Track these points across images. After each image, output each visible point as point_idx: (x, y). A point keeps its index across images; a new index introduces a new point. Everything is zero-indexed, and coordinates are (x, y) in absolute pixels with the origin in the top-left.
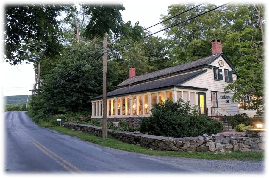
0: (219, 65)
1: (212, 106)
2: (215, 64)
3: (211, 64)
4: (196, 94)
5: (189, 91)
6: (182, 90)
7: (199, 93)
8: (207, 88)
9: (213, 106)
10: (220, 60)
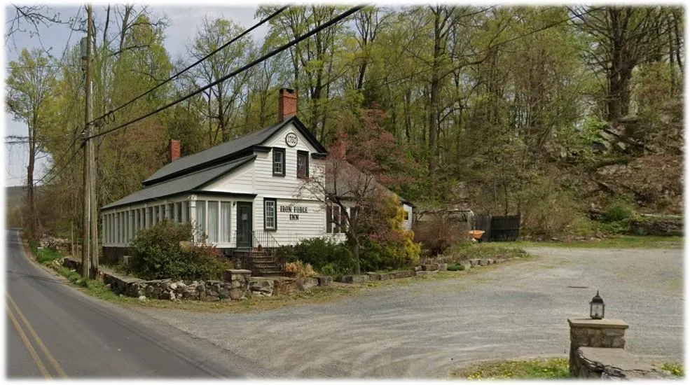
0: (285, 143)
1: (265, 227)
2: (278, 142)
3: (268, 145)
4: (232, 205)
5: (219, 200)
6: (207, 199)
7: (238, 202)
8: (255, 192)
9: (267, 227)
10: (291, 131)
